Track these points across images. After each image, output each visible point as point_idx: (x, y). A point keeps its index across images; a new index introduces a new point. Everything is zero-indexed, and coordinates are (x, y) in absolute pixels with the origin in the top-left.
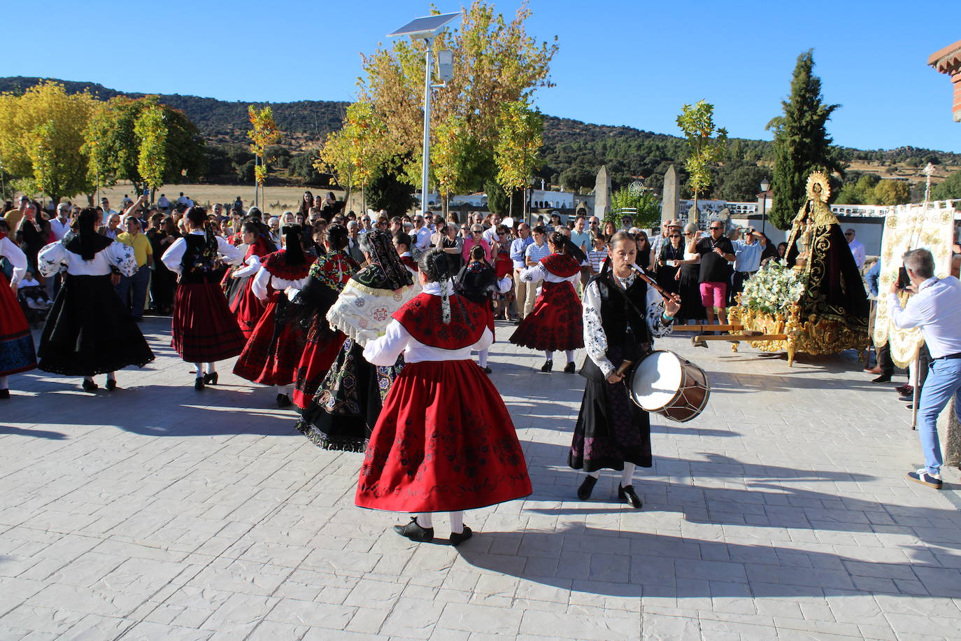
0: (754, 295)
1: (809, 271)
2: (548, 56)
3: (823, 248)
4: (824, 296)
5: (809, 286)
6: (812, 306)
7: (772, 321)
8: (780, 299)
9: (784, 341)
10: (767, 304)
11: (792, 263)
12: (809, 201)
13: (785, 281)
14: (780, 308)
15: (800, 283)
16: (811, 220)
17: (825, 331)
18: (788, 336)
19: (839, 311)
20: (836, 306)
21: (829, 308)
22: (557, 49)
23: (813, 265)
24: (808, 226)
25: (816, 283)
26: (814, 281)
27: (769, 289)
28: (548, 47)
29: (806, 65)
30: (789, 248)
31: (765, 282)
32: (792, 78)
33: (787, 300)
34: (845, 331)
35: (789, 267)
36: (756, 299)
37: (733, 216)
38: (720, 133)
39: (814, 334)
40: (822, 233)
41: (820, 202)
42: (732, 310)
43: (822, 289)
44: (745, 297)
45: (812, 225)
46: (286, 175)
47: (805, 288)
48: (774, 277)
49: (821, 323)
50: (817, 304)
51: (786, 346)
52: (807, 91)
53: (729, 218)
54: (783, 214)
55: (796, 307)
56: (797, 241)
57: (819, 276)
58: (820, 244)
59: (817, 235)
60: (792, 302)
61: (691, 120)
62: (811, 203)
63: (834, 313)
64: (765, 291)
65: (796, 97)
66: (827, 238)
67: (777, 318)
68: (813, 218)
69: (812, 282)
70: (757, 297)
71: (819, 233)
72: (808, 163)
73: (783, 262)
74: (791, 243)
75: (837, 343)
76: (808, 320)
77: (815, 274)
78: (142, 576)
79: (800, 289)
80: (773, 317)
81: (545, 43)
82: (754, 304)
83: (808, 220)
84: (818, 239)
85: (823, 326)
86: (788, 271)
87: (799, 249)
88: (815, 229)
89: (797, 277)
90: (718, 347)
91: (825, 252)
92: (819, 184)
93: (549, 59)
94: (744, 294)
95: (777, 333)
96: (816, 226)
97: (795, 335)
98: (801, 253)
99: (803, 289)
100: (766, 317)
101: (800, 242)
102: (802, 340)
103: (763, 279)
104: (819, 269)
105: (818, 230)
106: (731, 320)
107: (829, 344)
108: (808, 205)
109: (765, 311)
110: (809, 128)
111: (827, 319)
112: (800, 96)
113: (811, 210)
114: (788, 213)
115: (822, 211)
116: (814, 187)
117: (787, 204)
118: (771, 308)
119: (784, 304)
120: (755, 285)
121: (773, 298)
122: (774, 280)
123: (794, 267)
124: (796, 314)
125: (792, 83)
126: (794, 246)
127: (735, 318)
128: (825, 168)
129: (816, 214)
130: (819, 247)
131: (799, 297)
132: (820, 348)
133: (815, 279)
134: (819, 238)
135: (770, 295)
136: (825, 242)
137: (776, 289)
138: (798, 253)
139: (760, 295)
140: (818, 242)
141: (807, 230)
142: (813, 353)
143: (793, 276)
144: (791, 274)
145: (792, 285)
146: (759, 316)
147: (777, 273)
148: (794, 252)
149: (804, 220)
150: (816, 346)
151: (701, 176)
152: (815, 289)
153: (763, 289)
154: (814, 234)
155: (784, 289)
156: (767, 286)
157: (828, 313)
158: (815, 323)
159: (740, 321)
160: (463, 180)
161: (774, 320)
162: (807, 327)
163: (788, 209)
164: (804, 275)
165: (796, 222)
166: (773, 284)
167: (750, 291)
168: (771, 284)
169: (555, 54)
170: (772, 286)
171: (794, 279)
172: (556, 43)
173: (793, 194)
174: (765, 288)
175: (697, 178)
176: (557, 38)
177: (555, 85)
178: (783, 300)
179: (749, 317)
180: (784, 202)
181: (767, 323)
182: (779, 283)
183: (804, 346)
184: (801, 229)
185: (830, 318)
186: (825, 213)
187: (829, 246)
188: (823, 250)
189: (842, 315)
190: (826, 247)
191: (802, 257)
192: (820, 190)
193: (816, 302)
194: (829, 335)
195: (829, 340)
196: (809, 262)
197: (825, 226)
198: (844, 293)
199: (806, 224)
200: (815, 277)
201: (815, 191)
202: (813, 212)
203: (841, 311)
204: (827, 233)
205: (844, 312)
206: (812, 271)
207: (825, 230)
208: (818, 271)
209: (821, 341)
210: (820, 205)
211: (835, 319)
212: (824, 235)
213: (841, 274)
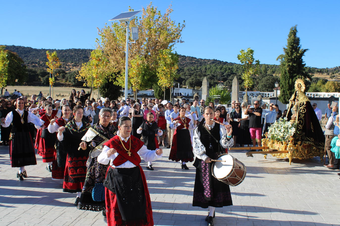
0: (273, 133)
1: (297, 123)
2: (181, 29)
3: (303, 112)
4: (304, 133)
5: (297, 129)
6: (299, 138)
7: (281, 145)
8: (285, 135)
9: (287, 153)
10: (279, 137)
11: (289, 119)
12: (296, 91)
13: (286, 127)
14: (285, 139)
15: (293, 128)
16: (297, 100)
17: (305, 149)
18: (289, 151)
19: (311, 140)
20: (310, 138)
21: (306, 138)
22: (185, 26)
23: (299, 120)
25: (300, 127)
26: (299, 127)
27: (280, 131)
28: (181, 25)
29: (294, 32)
30: (288, 112)
31: (278, 127)
32: (288, 37)
33: (288, 135)
34: (314, 148)
37: (263, 98)
38: (257, 62)
39: (300, 150)
40: (302, 105)
41: (301, 92)
42: (264, 140)
43: (304, 130)
44: (269, 134)
45: (298, 102)
46: (63, 82)
47: (296, 130)
48: (282, 125)
49: (303, 145)
51: (288, 156)
52: (294, 43)
53: (261, 99)
54: (285, 97)
55: (292, 138)
56: (291, 109)
57: (302, 125)
58: (301, 110)
59: (300, 106)
61: (244, 57)
62: (297, 92)
63: (309, 140)
64: (278, 131)
65: (289, 46)
66: (304, 107)
67: (283, 143)
68: (298, 99)
69: (298, 127)
70: (274, 134)
71: (301, 105)
72: (295, 74)
73: (286, 118)
74: (289, 110)
75: (311, 154)
76: (297, 144)
77: (300, 123)
79: (293, 131)
80: (282, 143)
81: (179, 24)
82: (273, 137)
83: (296, 100)
85: (304, 147)
86: (288, 122)
87: (292, 112)
88: (299, 104)
89: (292, 125)
90: (258, 157)
91: (304, 114)
92: (300, 84)
93: (181, 30)
94: (269, 133)
95: (284, 150)
96: (300, 102)
97: (292, 150)
98: (293, 114)
99: (295, 130)
100: (278, 143)
101: (293, 110)
102: (295, 153)
103: (277, 126)
104: (301, 121)
105: (300, 104)
106: (263, 144)
108: (296, 93)
109: (278, 140)
110: (295, 59)
111: (306, 143)
112: (291, 45)
113: (297, 95)
114: (287, 97)
115: (302, 96)
116: (298, 85)
117: (286, 93)
118: (281, 139)
119: (286, 137)
120: (273, 129)
121: (282, 135)
122: (281, 126)
123: (291, 121)
124: (292, 141)
125: (288, 40)
126: (290, 111)
127: (265, 144)
128: (303, 76)
129: (299, 97)
130: (301, 111)
131: (293, 134)
132: (303, 156)
133: (300, 126)
134: (301, 107)
135: (280, 133)
136: (304, 109)
137: (283, 131)
138: (292, 114)
139: (276, 133)
140: (301, 109)
141: (296, 104)
142: (300, 159)
143: (290, 125)
144: (289, 124)
145: (290, 128)
146: (276, 142)
147: (283, 123)
148: (290, 114)
149: (294, 100)
150: (301, 156)
151: (249, 81)
152: (300, 130)
154: (299, 106)
155: (286, 130)
156: (279, 129)
157: (306, 141)
158: (300, 145)
159: (267, 145)
160: (143, 84)
161: (282, 144)
162: (297, 147)
163: (287, 95)
164: (295, 124)
165: (291, 101)
166: (281, 128)
167: (271, 131)
168: (280, 128)
169: (183, 28)
170: (281, 129)
171: (291, 126)
172: (184, 23)
173: (289, 88)
174: (278, 130)
175: (247, 82)
176: (184, 21)
177: (184, 42)
178: (286, 135)
179: (271, 143)
180: (285, 92)
181: (279, 146)
182: (284, 128)
183: (296, 155)
184: (293, 104)
185: (307, 143)
186: (303, 97)
187: (305, 111)
188: (303, 113)
189: (312, 142)
190: (304, 111)
191: (294, 116)
192: (301, 86)
193: (301, 136)
194: (307, 150)
195: (307, 152)
196: (297, 118)
197: (303, 102)
198: (313, 131)
199: (295, 101)
200: (300, 125)
201: (298, 87)
202: (298, 96)
203: (312, 140)
204: (304, 105)
205: (313, 140)
206: (298, 122)
207: (303, 104)
208: (301, 122)
209: (303, 153)
210: (301, 93)
211: (309, 143)
212: (303, 106)
213: (311, 123)
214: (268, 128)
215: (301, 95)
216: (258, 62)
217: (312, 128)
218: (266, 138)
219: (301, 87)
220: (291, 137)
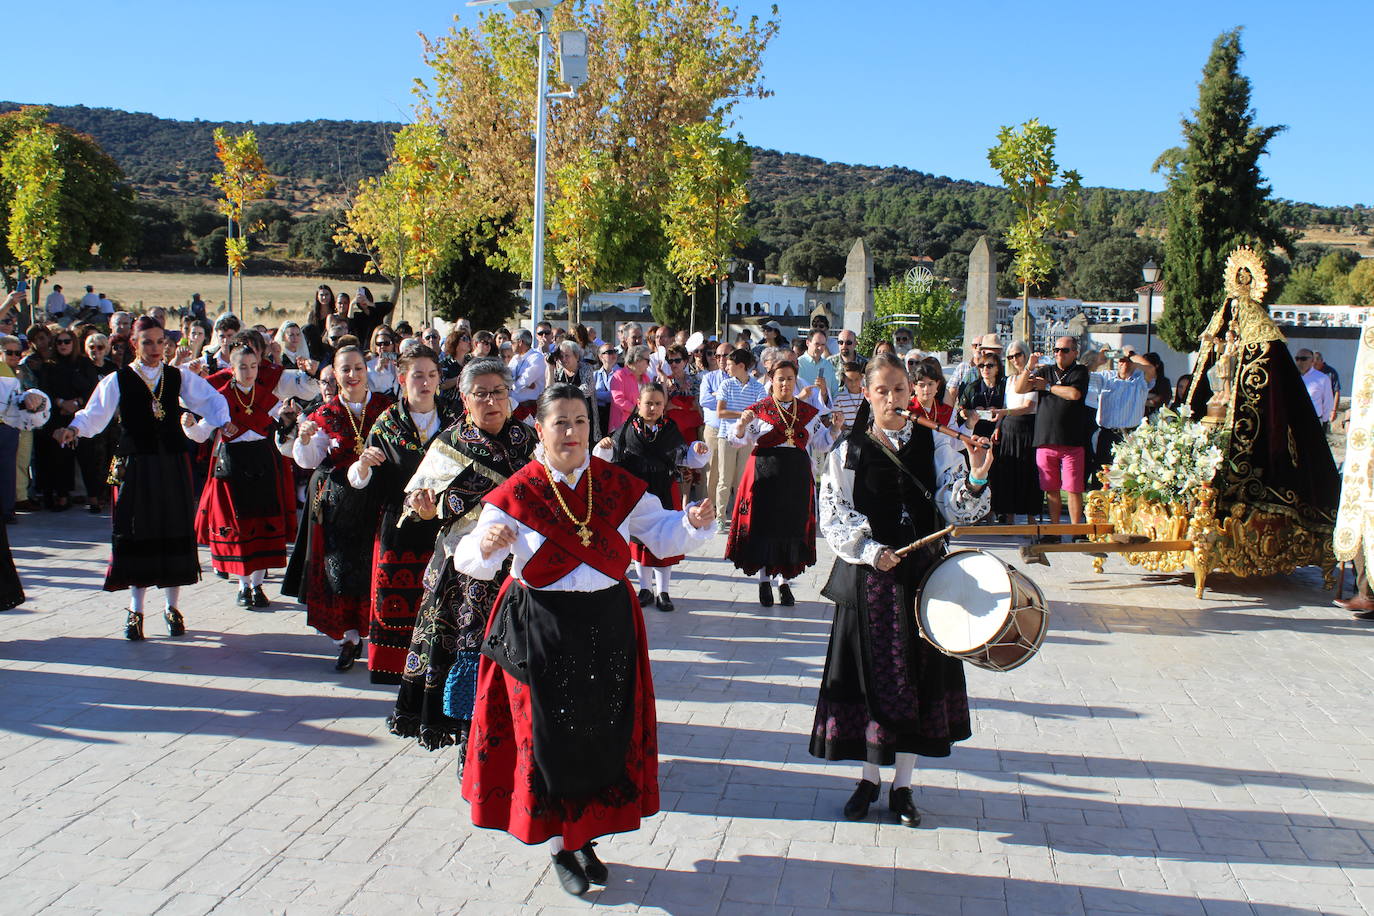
0: (1132, 469)
1: (1232, 427)
2: (760, 41)
3: (1255, 383)
4: (1258, 471)
5: (1231, 453)
6: (1238, 489)
7: (1166, 517)
8: (1179, 477)
9: (1188, 552)
10: (1156, 486)
11: (1200, 411)
12: (1230, 300)
13: (1187, 444)
14: (1180, 493)
15: (1214, 448)
16: (1233, 332)
17: (1261, 534)
18: (1195, 543)
19: (1287, 499)
20: (1282, 490)
21: (1268, 492)
22: (776, 28)
23: (1237, 415)
24: (1228, 345)
25: (1244, 447)
26: (1241, 444)
27: (1160, 459)
28: (761, 24)
29: (1228, 56)
30: (1194, 384)
31: (1152, 445)
32: (1201, 78)
33: (1191, 479)
34: (1298, 532)
35: (1196, 418)
36: (1135, 477)
37: (1093, 327)
38: (1068, 180)
39: (1243, 539)
40: (1254, 357)
41: (1250, 301)
42: (1093, 498)
44: (1116, 473)
45: (1236, 343)
46: (284, 255)
47: (1225, 457)
48: (1168, 436)
49: (1254, 522)
50: (1247, 485)
51: (1191, 562)
52: (1227, 102)
53: (1086, 331)
54: (1183, 323)
55: (1209, 491)
56: (1209, 372)
57: (1249, 436)
58: (1250, 377)
59: (1245, 362)
60: (1202, 482)
61: (1015, 157)
62: (1234, 303)
63: (1276, 501)
64: (1152, 463)
65: (1207, 112)
66: (1263, 365)
67: (1174, 510)
68: (1237, 330)
69: (1236, 445)
70: (1137, 473)
71: (1247, 357)
72: (1227, 231)
74: (1197, 377)
75: (1284, 555)
76: (1230, 515)
77: (1242, 430)
79: (1213, 459)
80: (1168, 509)
81: (755, 18)
82: (1132, 486)
83: (1228, 334)
84: (1246, 368)
85: (1256, 524)
86: (1194, 425)
87: (1213, 386)
88: (1241, 351)
89: (1210, 437)
90: (1068, 564)
91: (1259, 391)
92: (1247, 270)
93: (762, 47)
95: (1174, 539)
96: (1245, 343)
97: (1207, 541)
98: (1216, 393)
99: (1220, 459)
100: (1153, 508)
101: (1214, 373)
102: (1221, 550)
103: (1148, 442)
104: (1249, 422)
105: (1246, 352)
106: (1092, 515)
107: (1269, 557)
108: (1228, 307)
109: (1153, 498)
110: (1229, 169)
111: (1266, 512)
112: (1214, 111)
113: (1234, 315)
114: (1192, 322)
115: (1254, 318)
116: (1238, 275)
117: (1190, 306)
118: (1163, 493)
119: (1186, 485)
120: (1133, 451)
121: (1167, 476)
122: (1167, 442)
123: (1204, 419)
124: (1209, 503)
125: (1202, 87)
126: (1204, 381)
127: (1098, 512)
128: (1258, 240)
129: (1242, 324)
130: (1249, 381)
131: (1213, 473)
132: (1253, 565)
133: (1242, 439)
134: (1249, 366)
135: (1161, 470)
136: (1260, 373)
137: (1171, 459)
138: (1211, 394)
139: (1143, 471)
140: (1247, 374)
141: (1227, 353)
142: (1240, 574)
143: (1202, 435)
144: (1199, 432)
145: (1201, 451)
146: (1142, 507)
147: (1173, 430)
148: (1204, 391)
149: (1221, 335)
150: (1246, 561)
151: (1034, 256)
152: (1243, 457)
153: (1148, 458)
154: (1240, 359)
155: (1186, 459)
156: (1156, 454)
157: (1266, 501)
158: (1243, 518)
159: (1107, 517)
160: (607, 266)
161: (1170, 515)
162: (1228, 527)
163: (1193, 314)
164: (1222, 432)
165: (1207, 337)
166: (1167, 450)
167: (1126, 462)
168: (1162, 449)
169: (772, 37)
170: (1164, 454)
171: (1204, 440)
172: (774, 18)
173: (1201, 288)
174: (1152, 457)
175: (1027, 261)
176: (775, 8)
177: (773, 93)
178: (1184, 479)
179: (1124, 509)
180: (1185, 302)
181: (1157, 521)
182: (1177, 447)
183: (1225, 560)
184: (1216, 349)
185: (1271, 510)
186: (1259, 322)
187: (1266, 381)
188: (1257, 387)
189: (1292, 506)
190: (1261, 382)
191: (1217, 401)
192: (1249, 279)
193: (1244, 481)
194: (1269, 540)
195: (1269, 549)
196: (1231, 410)
197: (1258, 344)
198: (1295, 464)
199: (1224, 340)
200: (1243, 437)
201: (1240, 283)
202: (1236, 319)
203: (1289, 497)
204: (1263, 357)
205: (1295, 499)
206: (1237, 426)
207: (1258, 352)
208: (1247, 426)
209: (1254, 552)
210: (1250, 306)
211: (1280, 511)
212: (1255, 361)
213: (1290, 430)
215: (1251, 316)
216: (1072, 177)
217: (1291, 450)
218: (1102, 490)
219: (1250, 282)
220: (1206, 485)
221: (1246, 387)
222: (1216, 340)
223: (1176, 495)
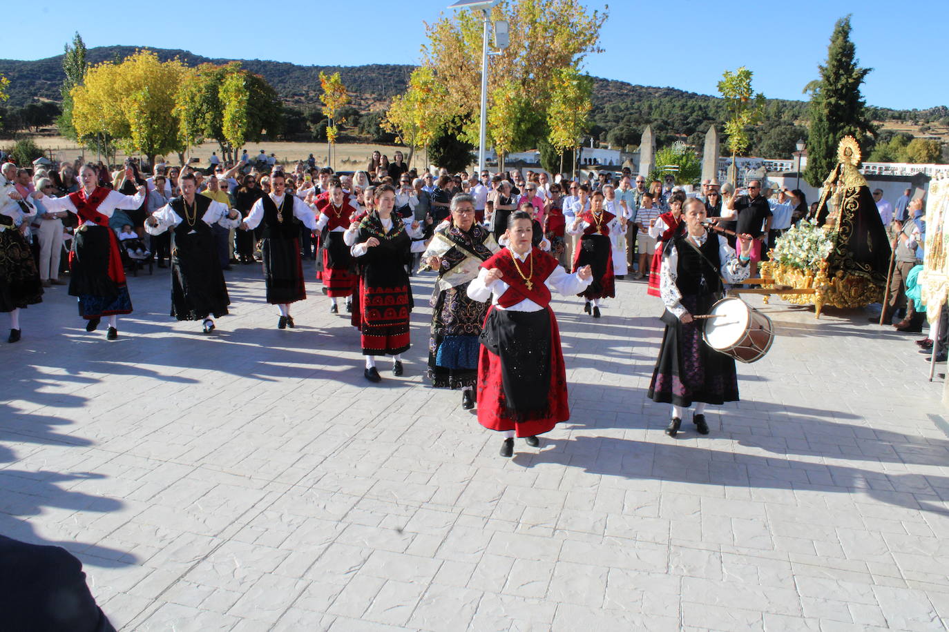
0: (785, 251)
1: (838, 231)
2: (598, 24)
3: (851, 208)
4: (851, 254)
5: (838, 244)
6: (840, 263)
7: (802, 276)
8: (809, 256)
9: (813, 295)
10: (797, 260)
11: (822, 221)
12: (840, 164)
13: (815, 239)
14: (810, 264)
15: (829, 241)
16: (841, 182)
17: (851, 286)
18: (816, 290)
20: (863, 264)
21: (856, 264)
22: (607, 17)
23: (842, 225)
24: (838, 188)
25: (844, 241)
26: (842, 240)
27: (800, 246)
28: (599, 15)
29: (844, 31)
30: (820, 208)
31: (796, 239)
32: (830, 43)
33: (816, 257)
34: (870, 286)
35: (820, 225)
36: (786, 255)
37: (769, 173)
39: (841, 288)
40: (852, 194)
41: (851, 165)
42: (765, 265)
43: (850, 247)
44: (778, 253)
45: (842, 187)
46: (356, 133)
47: (834, 246)
48: (805, 235)
49: (848, 279)
50: (845, 261)
51: (814, 299)
52: (843, 55)
53: (765, 175)
54: (817, 173)
55: (825, 264)
56: (828, 202)
57: (847, 235)
58: (849, 205)
59: (847, 197)
60: (821, 259)
61: (731, 85)
62: (842, 166)
63: (861, 270)
64: (796, 248)
65: (832, 61)
66: (856, 199)
67: (806, 273)
68: (843, 180)
69: (840, 240)
70: (788, 253)
71: (848, 194)
72: (842, 124)
73: (814, 221)
74: (821, 204)
75: (862, 298)
76: (835, 276)
77: (844, 232)
78: (229, 500)
79: (828, 248)
80: (803, 272)
81: (596, 11)
82: (785, 260)
83: (838, 182)
84: (847, 200)
85: (849, 281)
86: (818, 229)
87: (829, 209)
88: (845, 191)
89: (827, 236)
90: (751, 299)
91: (854, 212)
92: (850, 148)
93: (599, 26)
94: (776, 250)
95: (806, 288)
96: (847, 187)
97: (822, 289)
98: (831, 213)
99: (832, 247)
100: (796, 272)
101: (830, 202)
102: (830, 294)
103: (794, 237)
104: (847, 228)
105: (847, 192)
106: (765, 274)
107: (854, 298)
108: (839, 168)
109: (796, 266)
110: (844, 91)
111: (854, 275)
112: (836, 60)
113: (842, 172)
114: (821, 172)
115: (853, 174)
116: (845, 152)
117: (821, 163)
118: (801, 264)
119: (813, 260)
120: (786, 242)
121: (803, 255)
122: (804, 237)
123: (824, 226)
124: (824, 270)
125: (830, 48)
126: (825, 206)
127: (767, 273)
128: (858, 129)
129: (846, 177)
130: (848, 207)
131: (827, 255)
132: (846, 303)
133: (843, 237)
134: (849, 199)
135: (800, 252)
136: (854, 203)
137: (806, 246)
138: (828, 213)
139: (791, 252)
140: (848, 203)
141: (837, 192)
142: (839, 307)
143: (822, 235)
144: (821, 233)
145: (822, 243)
146: (790, 271)
147: (807, 232)
148: (825, 211)
149: (835, 182)
150: (842, 300)
151: (739, 138)
152: (843, 246)
153: (794, 245)
154: (844, 195)
155: (814, 246)
156: (798, 244)
157: (855, 269)
158: (842, 278)
159: (771, 276)
160: (518, 140)
161: (804, 275)
162: (834, 282)
163: (822, 167)
164: (834, 233)
165: (827, 183)
166: (804, 242)
167: (782, 247)
168: (801, 241)
169: (605, 21)
170: (802, 244)
171: (824, 237)
172: (606, 11)
173: (827, 154)
174: (796, 245)
175: (735, 140)
176: (607, 7)
177: (605, 50)
178: (812, 257)
179: (780, 272)
180: (818, 161)
181: (797, 278)
182: (809, 240)
183: (831, 299)
184: (832, 190)
185: (857, 274)
186: (855, 176)
187: (857, 207)
188: (852, 210)
189: (868, 272)
190: (855, 207)
191: (831, 217)
192: (851, 153)
193: (844, 258)
194: (855, 289)
195: (855, 294)
196: (838, 222)
197: (854, 188)
198: (870, 250)
199: (836, 185)
201: (846, 155)
202: (843, 174)
203: (867, 268)
204: (856, 195)
205: (870, 269)
206: (841, 230)
207: (854, 192)
208: (846, 230)
209: (847, 295)
210: (850, 168)
211: (861, 275)
212: (853, 196)
213: (869, 233)
214: (776, 241)
215: (851, 173)
217: (869, 243)
218: (770, 261)
219: (851, 155)
220: (824, 261)
221: (846, 210)
222: (832, 185)
223: (807, 265)
